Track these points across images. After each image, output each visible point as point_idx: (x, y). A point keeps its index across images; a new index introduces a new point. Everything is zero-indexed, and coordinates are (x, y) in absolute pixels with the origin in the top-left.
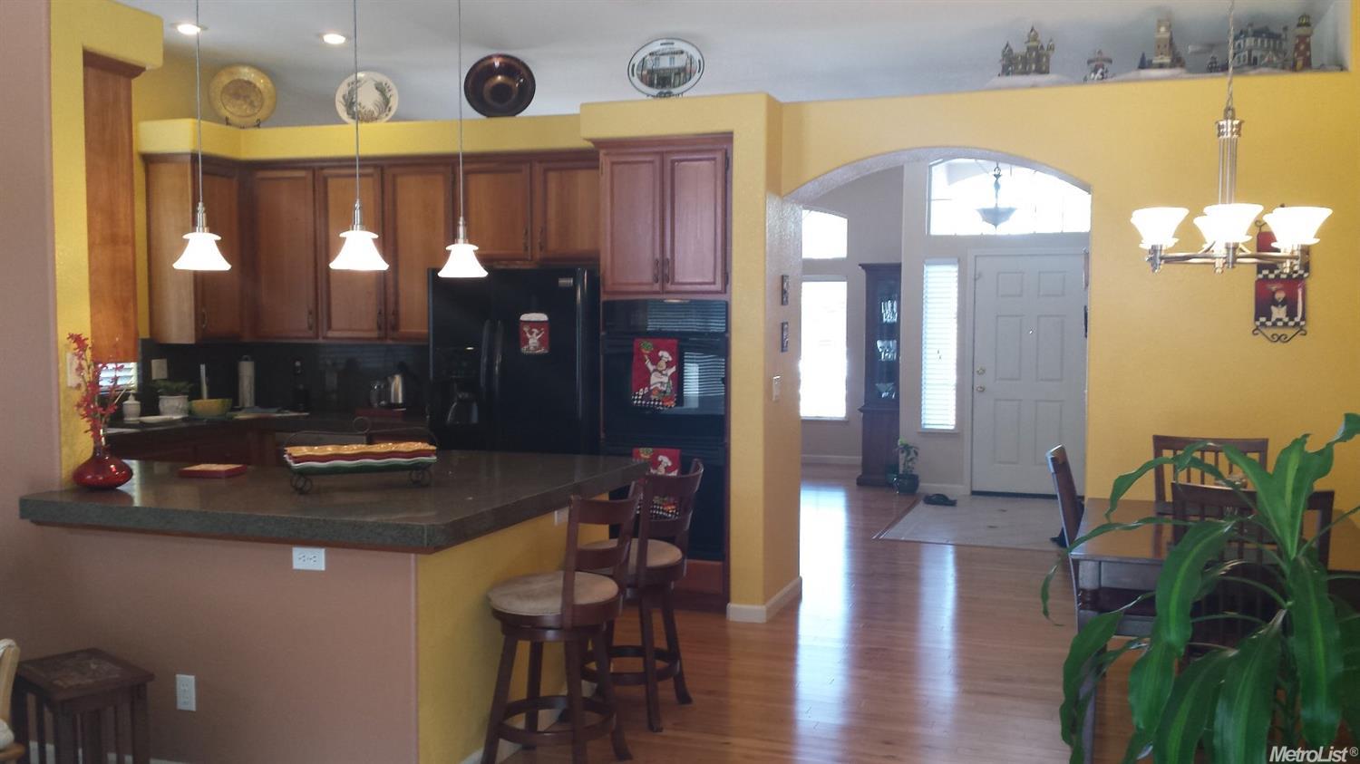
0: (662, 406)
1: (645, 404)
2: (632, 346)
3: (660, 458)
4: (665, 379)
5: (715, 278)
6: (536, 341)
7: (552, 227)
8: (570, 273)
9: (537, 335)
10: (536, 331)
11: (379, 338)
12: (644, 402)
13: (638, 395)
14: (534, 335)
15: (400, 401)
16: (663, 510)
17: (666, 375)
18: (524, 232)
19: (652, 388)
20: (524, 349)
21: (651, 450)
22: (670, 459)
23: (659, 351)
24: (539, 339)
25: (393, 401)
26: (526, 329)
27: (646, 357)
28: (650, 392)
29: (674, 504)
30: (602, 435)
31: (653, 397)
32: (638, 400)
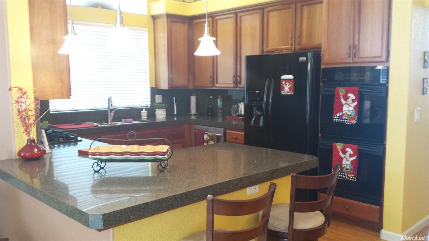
0: (349, 122)
1: (340, 121)
2: (334, 91)
3: (347, 149)
4: (351, 109)
5: (382, 54)
6: (288, 88)
7: (304, 33)
8: (306, 55)
9: (289, 85)
10: (288, 83)
11: (234, 87)
12: (339, 120)
13: (336, 116)
14: (287, 85)
15: (243, 113)
16: (348, 176)
17: (351, 106)
18: (291, 36)
19: (344, 113)
20: (282, 92)
21: (342, 144)
22: (352, 150)
23: (348, 94)
24: (289, 88)
25: (240, 114)
26: (283, 83)
27: (341, 97)
28: (343, 115)
29: (353, 174)
30: (320, 135)
31: (344, 118)
32: (336, 119)
